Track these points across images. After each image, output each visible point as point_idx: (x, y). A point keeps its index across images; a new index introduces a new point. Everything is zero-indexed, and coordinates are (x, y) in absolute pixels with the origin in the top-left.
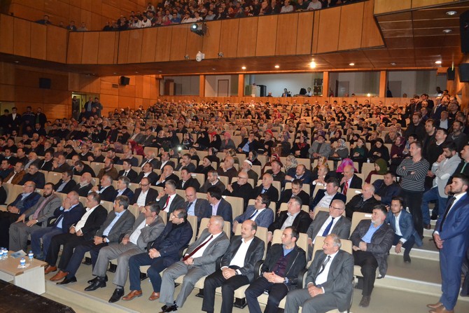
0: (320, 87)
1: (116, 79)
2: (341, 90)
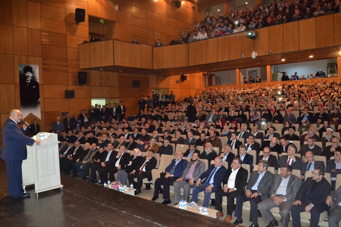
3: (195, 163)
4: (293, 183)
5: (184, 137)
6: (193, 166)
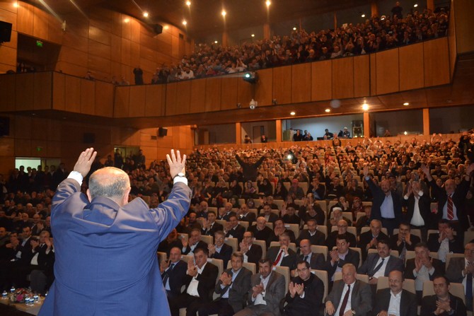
1: (155, 131)
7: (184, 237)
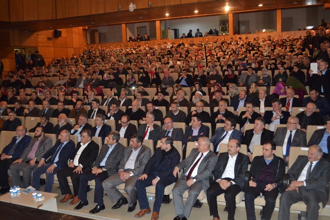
0: (226, 27)
2: (243, 28)
3: (40, 139)
4: (142, 155)
5: (40, 107)
6: (37, 143)
7: (72, 121)
